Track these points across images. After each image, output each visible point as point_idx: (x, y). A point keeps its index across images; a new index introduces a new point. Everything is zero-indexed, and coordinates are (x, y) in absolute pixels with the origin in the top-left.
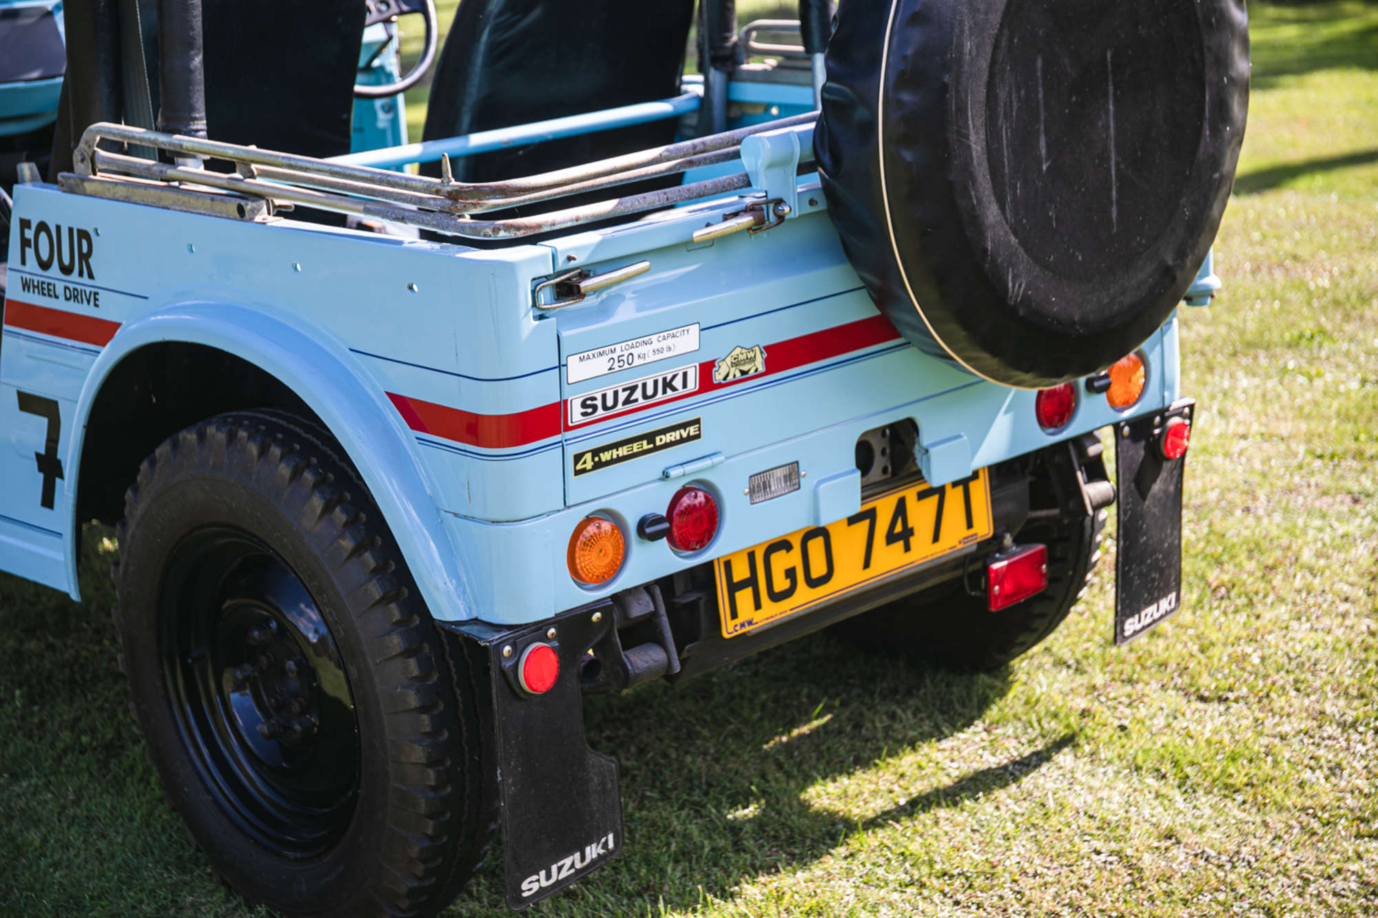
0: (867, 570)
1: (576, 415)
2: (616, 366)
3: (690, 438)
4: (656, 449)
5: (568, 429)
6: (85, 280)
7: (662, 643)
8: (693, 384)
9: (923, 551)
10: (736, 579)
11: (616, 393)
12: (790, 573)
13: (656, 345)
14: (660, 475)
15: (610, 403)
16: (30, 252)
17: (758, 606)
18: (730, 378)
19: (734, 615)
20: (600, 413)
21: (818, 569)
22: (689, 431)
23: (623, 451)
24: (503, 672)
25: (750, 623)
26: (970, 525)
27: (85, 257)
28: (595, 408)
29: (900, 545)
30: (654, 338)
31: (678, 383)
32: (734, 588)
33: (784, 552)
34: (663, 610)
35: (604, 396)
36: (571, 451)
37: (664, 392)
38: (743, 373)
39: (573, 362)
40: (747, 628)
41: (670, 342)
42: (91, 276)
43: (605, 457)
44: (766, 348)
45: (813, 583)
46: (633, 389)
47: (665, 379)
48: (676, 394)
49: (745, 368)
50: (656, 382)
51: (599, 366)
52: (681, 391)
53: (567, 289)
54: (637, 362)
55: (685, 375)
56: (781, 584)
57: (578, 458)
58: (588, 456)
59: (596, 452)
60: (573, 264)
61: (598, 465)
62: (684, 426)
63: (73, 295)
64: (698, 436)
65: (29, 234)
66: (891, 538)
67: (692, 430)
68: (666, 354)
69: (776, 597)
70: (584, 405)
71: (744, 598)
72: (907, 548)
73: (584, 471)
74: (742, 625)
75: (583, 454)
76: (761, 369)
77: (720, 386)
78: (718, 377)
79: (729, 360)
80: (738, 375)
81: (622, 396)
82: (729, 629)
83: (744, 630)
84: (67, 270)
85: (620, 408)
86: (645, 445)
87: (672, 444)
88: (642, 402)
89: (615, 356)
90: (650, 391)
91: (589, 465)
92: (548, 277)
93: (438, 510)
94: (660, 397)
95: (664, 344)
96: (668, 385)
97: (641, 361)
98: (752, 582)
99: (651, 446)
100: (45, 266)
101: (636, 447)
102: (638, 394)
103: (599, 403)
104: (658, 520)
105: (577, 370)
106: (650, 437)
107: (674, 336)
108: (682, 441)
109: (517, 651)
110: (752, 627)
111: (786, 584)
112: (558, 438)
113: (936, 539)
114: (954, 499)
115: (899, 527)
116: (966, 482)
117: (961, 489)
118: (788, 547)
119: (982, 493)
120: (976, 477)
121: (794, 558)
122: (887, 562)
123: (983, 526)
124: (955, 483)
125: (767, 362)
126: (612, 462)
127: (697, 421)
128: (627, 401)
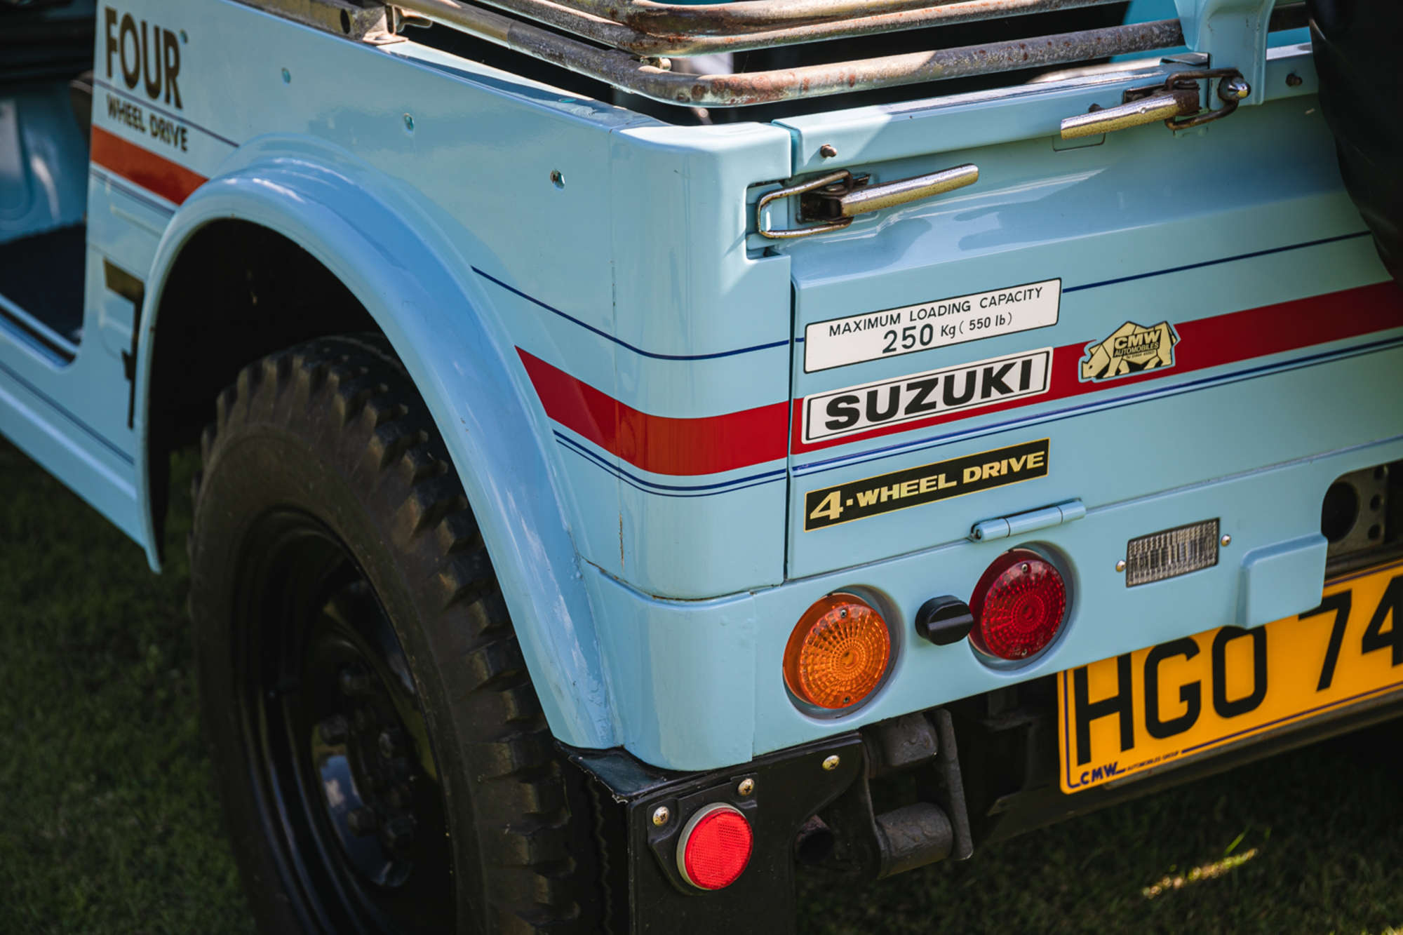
0: (1324, 692)
1: (817, 424)
2: (899, 344)
3: (1026, 474)
4: (962, 489)
5: (801, 449)
6: (171, 108)
7: (945, 807)
8: (1040, 383)
10: (1093, 698)
11: (895, 392)
12: (1190, 693)
13: (976, 313)
14: (964, 531)
15: (882, 406)
16: (116, 57)
17: (1127, 742)
18: (1111, 374)
19: (1084, 757)
20: (863, 423)
21: (1239, 684)
22: (1026, 461)
23: (901, 491)
24: (648, 850)
25: (1111, 770)
27: (173, 73)
28: (853, 416)
29: (1385, 652)
30: (974, 301)
31: (1012, 379)
32: (1087, 713)
33: (1182, 657)
34: (952, 753)
35: (872, 397)
36: (804, 487)
37: (986, 393)
38: (1133, 367)
39: (817, 335)
40: (1106, 779)
41: (1003, 309)
42: (178, 105)
43: (867, 499)
44: (1179, 327)
45: (1226, 709)
46: (928, 386)
47: (988, 372)
48: (1007, 398)
49: (1139, 360)
50: (971, 377)
51: (869, 343)
52: (1017, 392)
53: (818, 206)
54: (938, 340)
55: (1027, 366)
56: (1171, 708)
57: (814, 499)
58: (835, 498)
59: (849, 491)
60: (829, 162)
61: (852, 513)
62: (1017, 452)
63: (161, 129)
64: (1041, 471)
65: (116, 31)
66: (1372, 641)
67: (1031, 460)
68: (994, 330)
69: (1159, 730)
70: (832, 409)
71: (1105, 730)
72: (1397, 659)
73: (825, 521)
74: (1097, 774)
75: (825, 493)
76: (1168, 362)
77: (1090, 387)
78: (1088, 372)
79: (1109, 345)
80: (1125, 370)
81: (906, 398)
82: (1072, 780)
83: (1098, 782)
84: (153, 91)
85: (901, 417)
86: (943, 482)
87: (992, 482)
88: (942, 409)
89: (898, 328)
90: (959, 391)
91: (835, 511)
92: (784, 183)
93: (578, 557)
94: (977, 400)
95: (993, 312)
96: (994, 381)
97: (947, 340)
98: (1122, 704)
99: (954, 483)
100: (131, 81)
101: (924, 485)
102: (937, 395)
103: (862, 407)
104: (954, 608)
105: (824, 349)
106: (953, 469)
107: (1011, 299)
108: (1011, 477)
109: (679, 817)
110: (1112, 778)
111: (1181, 710)
112: (780, 464)
115: (1388, 624)
118: (1191, 651)
121: (1201, 667)
122: (1360, 680)
125: (1179, 351)
126: (879, 508)
127: (1043, 446)
128: (914, 406)
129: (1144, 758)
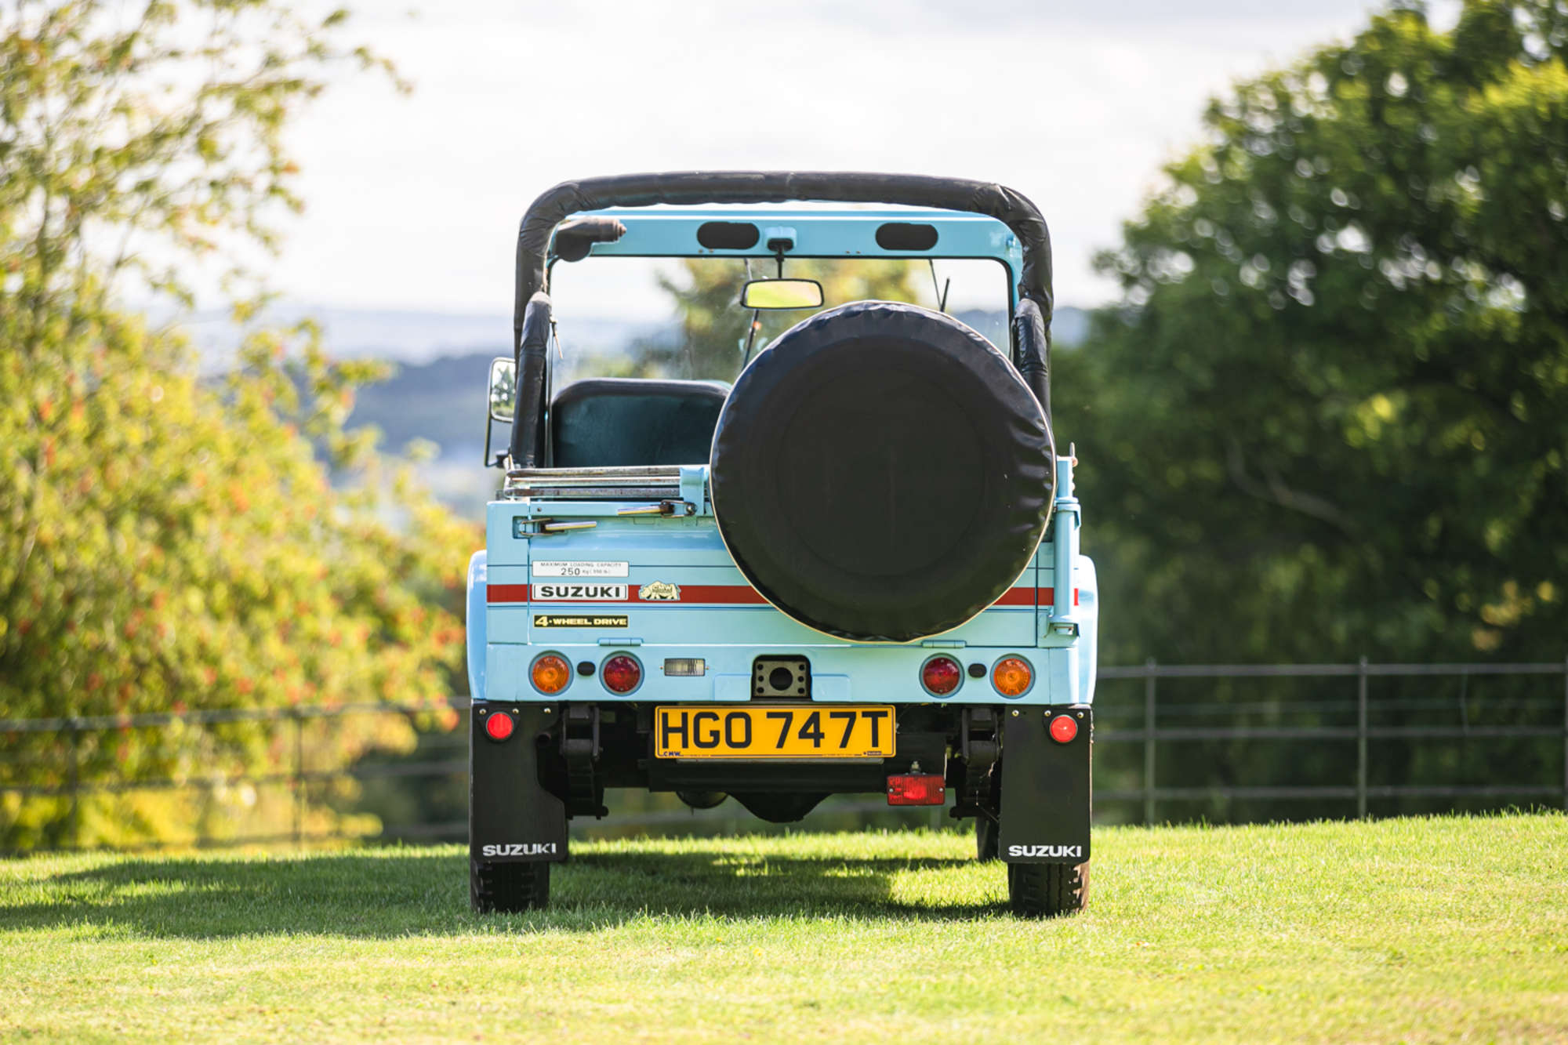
0: (780, 749)
1: (538, 594)
2: (567, 574)
3: (618, 625)
4: (593, 625)
5: (532, 600)
7: (590, 738)
8: (623, 595)
9: (830, 749)
10: (671, 726)
11: (567, 589)
12: (715, 734)
13: (596, 568)
15: (562, 592)
17: (685, 745)
18: (652, 598)
19: (666, 745)
20: (555, 597)
21: (738, 735)
22: (619, 622)
23: (570, 621)
24: (478, 722)
25: (678, 754)
26: (875, 743)
28: (551, 594)
29: (812, 741)
30: (595, 563)
31: (612, 592)
32: (667, 730)
33: (711, 720)
34: (596, 720)
35: (558, 589)
36: (533, 613)
37: (602, 595)
38: (662, 597)
39: (536, 565)
40: (675, 756)
41: (606, 568)
43: (557, 621)
44: (681, 587)
45: (731, 744)
46: (579, 589)
47: (602, 589)
48: (610, 599)
49: (664, 595)
50: (596, 589)
51: (556, 571)
52: (614, 597)
53: (543, 525)
54: (581, 574)
55: (617, 589)
56: (706, 737)
57: (537, 618)
58: (545, 619)
59: (550, 618)
60: (541, 513)
61: (553, 625)
62: (616, 618)
64: (625, 626)
66: (803, 734)
67: (622, 622)
68: (603, 574)
69: (701, 745)
70: (543, 589)
71: (675, 739)
72: (817, 745)
73: (541, 626)
74: (671, 754)
75: (540, 617)
76: (676, 598)
77: (643, 601)
78: (643, 595)
79: (651, 587)
80: (658, 597)
81: (571, 591)
82: (660, 752)
83: (671, 757)
85: (569, 597)
86: (586, 622)
87: (605, 626)
88: (585, 597)
89: (567, 568)
90: (592, 592)
91: (545, 623)
92: (528, 517)
94: (599, 597)
95: (603, 569)
96: (604, 592)
97: (586, 575)
98: (683, 730)
99: (590, 623)
101: (579, 621)
102: (583, 592)
103: (554, 591)
105: (538, 569)
106: (591, 618)
107: (609, 565)
108: (613, 625)
110: (677, 757)
111: (711, 739)
112: (525, 604)
113: (844, 744)
114: (863, 725)
115: (811, 730)
116: (875, 717)
117: (869, 720)
118: (715, 717)
119: (888, 727)
120: (885, 714)
121: (720, 725)
122: (799, 749)
123: (887, 747)
124: (865, 715)
125: (681, 595)
126: (561, 625)
127: (626, 617)
128: (575, 594)
129: (693, 753)
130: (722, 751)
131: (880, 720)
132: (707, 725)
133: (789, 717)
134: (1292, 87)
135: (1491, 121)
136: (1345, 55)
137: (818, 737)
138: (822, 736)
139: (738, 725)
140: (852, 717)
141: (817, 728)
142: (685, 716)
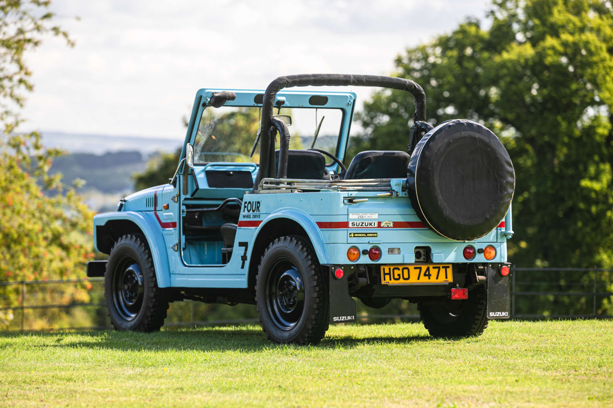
0: (418, 280)
1: (350, 225)
2: (359, 218)
3: (375, 236)
4: (367, 236)
5: (349, 227)
6: (258, 212)
7: (366, 277)
8: (376, 226)
9: (433, 280)
10: (386, 272)
11: (359, 223)
12: (399, 275)
13: (368, 215)
14: (367, 242)
15: (358, 225)
16: (246, 209)
17: (390, 279)
18: (385, 226)
19: (385, 280)
20: (355, 226)
21: (406, 276)
22: (375, 235)
23: (360, 235)
24: (332, 272)
26: (446, 278)
27: (258, 207)
28: (355, 225)
29: (427, 277)
31: (373, 224)
32: (385, 274)
34: (367, 271)
35: (357, 223)
36: (349, 232)
39: (350, 215)
40: (387, 284)
42: (259, 211)
43: (356, 235)
44: (394, 222)
45: (404, 279)
46: (363, 223)
49: (388, 225)
50: (368, 223)
51: (356, 217)
52: (373, 226)
53: (351, 200)
54: (364, 218)
55: (374, 223)
56: (396, 277)
57: (350, 234)
58: (352, 234)
59: (354, 234)
60: (352, 196)
61: (354, 236)
62: (374, 233)
63: (255, 216)
64: (377, 237)
65: (246, 205)
66: (425, 275)
67: (376, 235)
68: (370, 218)
69: (395, 279)
70: (352, 223)
71: (387, 277)
72: (429, 278)
73: (351, 237)
76: (392, 226)
77: (382, 227)
78: (382, 225)
79: (385, 223)
81: (361, 224)
82: (383, 282)
84: (254, 211)
85: (360, 226)
86: (365, 235)
87: (371, 236)
88: (365, 226)
89: (359, 216)
90: (367, 225)
91: (353, 236)
92: (347, 197)
93: (323, 243)
94: (369, 226)
95: (371, 216)
96: (370, 224)
98: (389, 274)
100: (249, 211)
101: (363, 235)
102: (364, 224)
103: (355, 224)
104: (366, 250)
105: (351, 216)
106: (366, 234)
108: (373, 236)
109: (335, 269)
110: (389, 284)
111: (398, 277)
112: (346, 229)
113: (437, 278)
114: (442, 271)
115: (427, 273)
116: (446, 268)
117: (444, 269)
118: (399, 269)
119: (450, 271)
120: (449, 267)
121: (400, 272)
122: (424, 280)
123: (450, 279)
124: (443, 267)
125: (393, 225)
126: (357, 237)
127: (377, 233)
128: (361, 225)
129: (393, 282)
130: (401, 282)
131: (448, 269)
132: (397, 272)
133: (420, 268)
134: (430, 51)
135: (503, 65)
136: (448, 40)
137: (429, 276)
138: (431, 275)
139: (406, 271)
140: (439, 268)
141: (429, 273)
142: (390, 269)
